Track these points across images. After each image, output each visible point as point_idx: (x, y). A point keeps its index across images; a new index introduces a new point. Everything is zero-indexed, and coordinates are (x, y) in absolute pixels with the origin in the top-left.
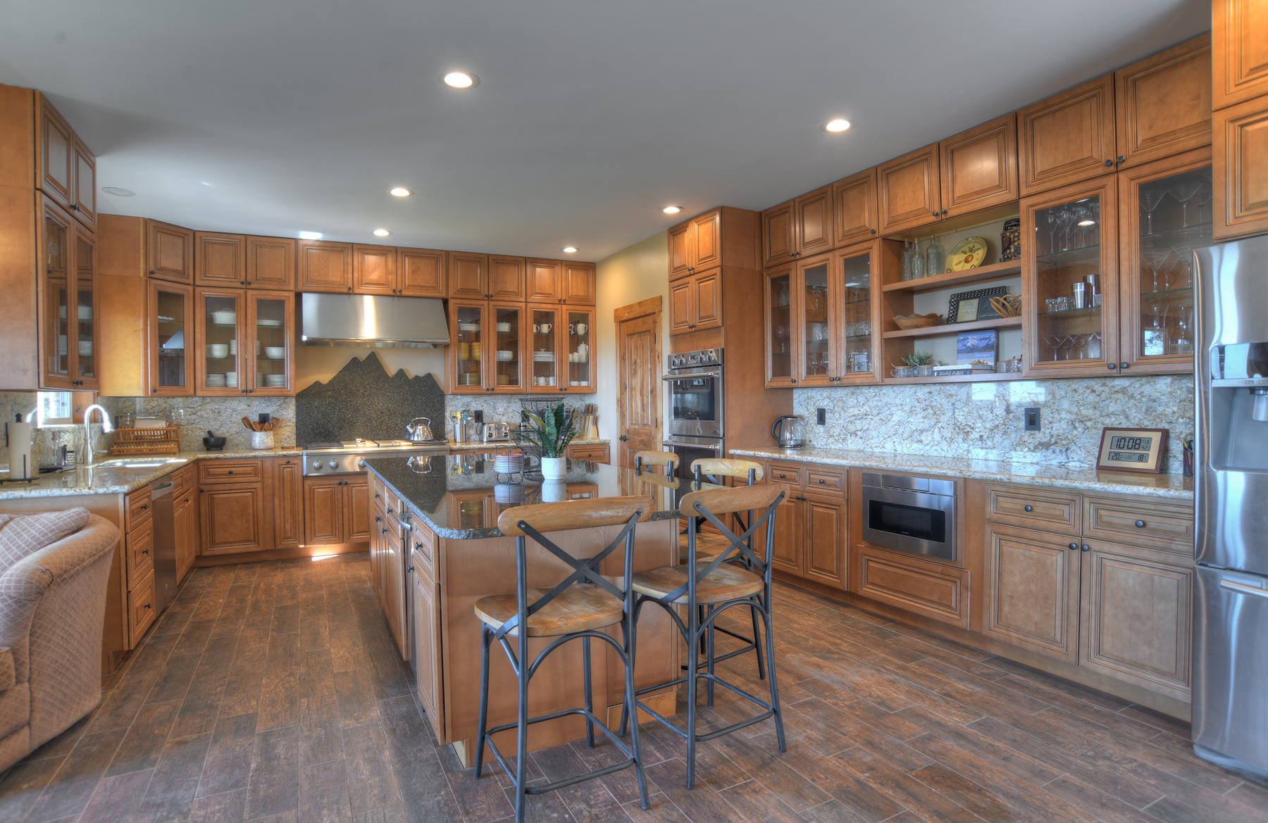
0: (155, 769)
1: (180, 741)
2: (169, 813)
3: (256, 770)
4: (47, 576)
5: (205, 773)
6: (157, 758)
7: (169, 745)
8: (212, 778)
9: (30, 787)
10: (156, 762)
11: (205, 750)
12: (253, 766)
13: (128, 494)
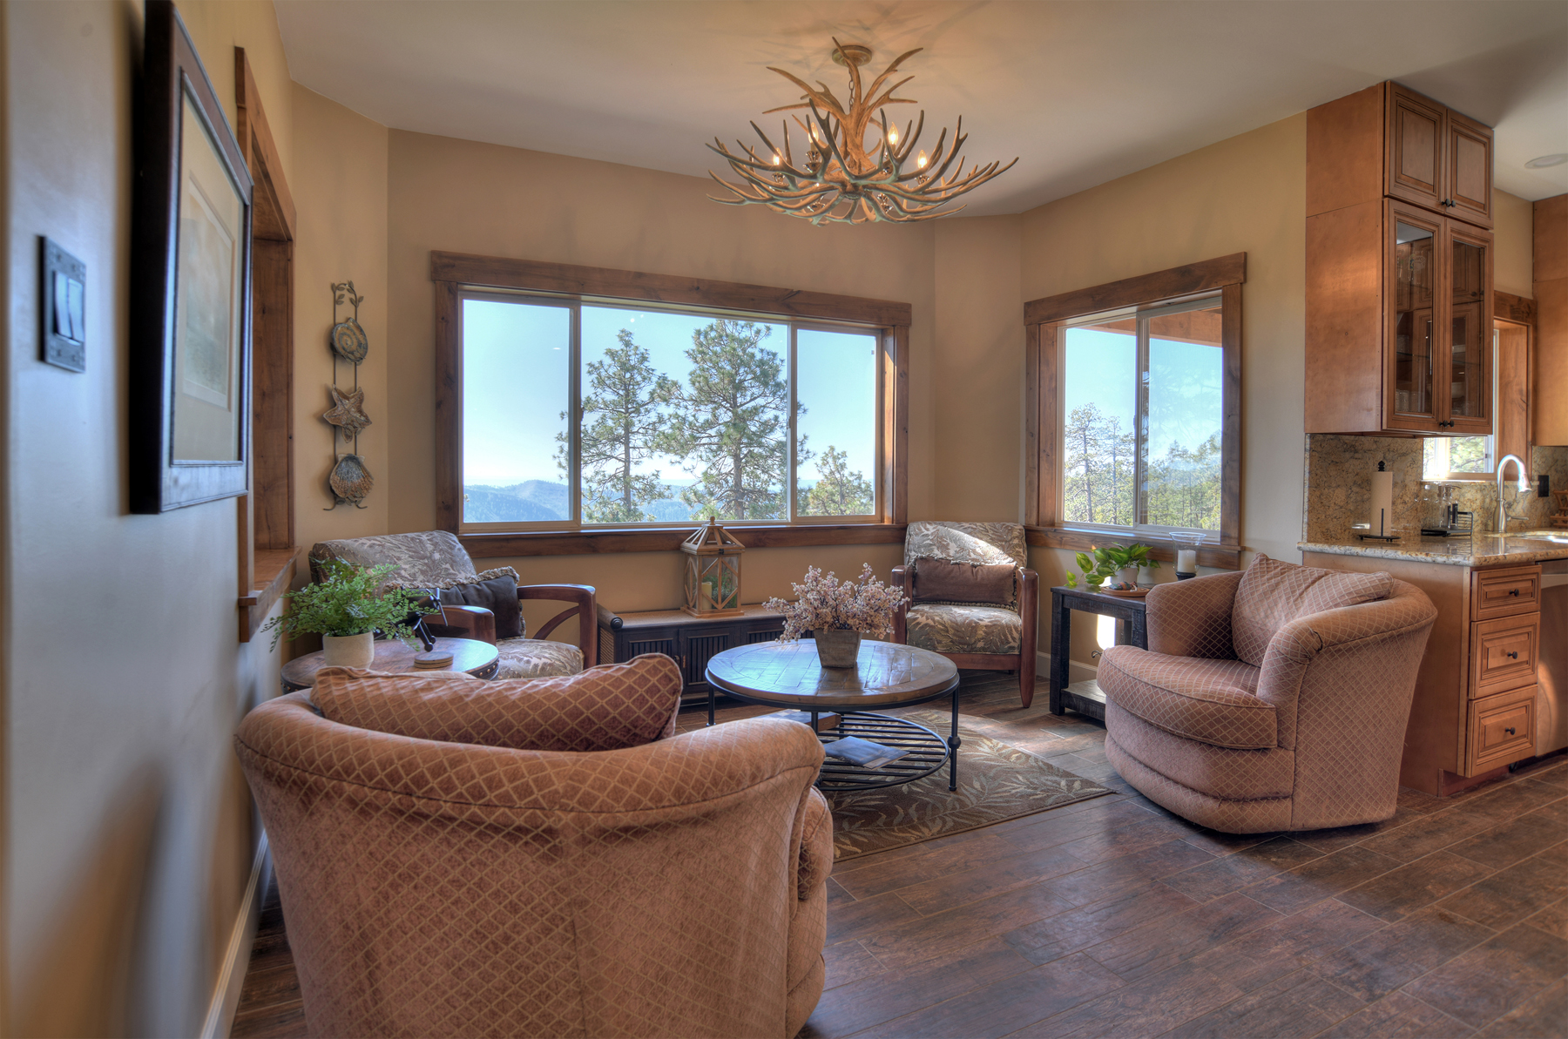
0: (1389, 925)
1: (1446, 916)
2: (1358, 981)
3: (1514, 1021)
4: (1314, 640)
5: (1441, 971)
6: (1404, 916)
7: (1429, 911)
8: (1442, 984)
9: (1275, 863)
10: (1398, 918)
11: (1467, 947)
12: (1515, 1013)
13: (1476, 568)
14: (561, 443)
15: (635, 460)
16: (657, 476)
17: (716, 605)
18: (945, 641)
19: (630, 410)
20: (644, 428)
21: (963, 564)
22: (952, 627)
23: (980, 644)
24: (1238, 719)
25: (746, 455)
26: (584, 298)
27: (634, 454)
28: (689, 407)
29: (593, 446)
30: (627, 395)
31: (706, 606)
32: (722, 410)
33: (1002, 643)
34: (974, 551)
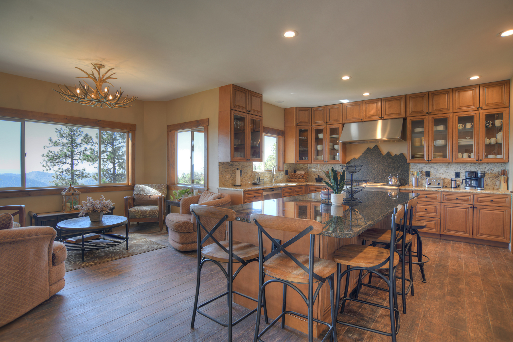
13: (244, 191)
14: (44, 158)
15: (75, 164)
16: (84, 170)
17: (71, 209)
18: (138, 215)
19: (73, 146)
20: (79, 153)
21: (147, 195)
22: (140, 212)
23: (148, 216)
24: (184, 226)
25: (117, 163)
26: (26, 120)
27: (75, 162)
28: (96, 146)
29: (58, 159)
30: (72, 141)
31: (68, 210)
32: (108, 147)
33: (153, 215)
34: (152, 192)
